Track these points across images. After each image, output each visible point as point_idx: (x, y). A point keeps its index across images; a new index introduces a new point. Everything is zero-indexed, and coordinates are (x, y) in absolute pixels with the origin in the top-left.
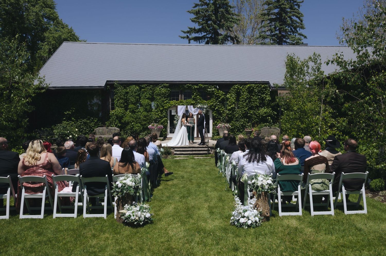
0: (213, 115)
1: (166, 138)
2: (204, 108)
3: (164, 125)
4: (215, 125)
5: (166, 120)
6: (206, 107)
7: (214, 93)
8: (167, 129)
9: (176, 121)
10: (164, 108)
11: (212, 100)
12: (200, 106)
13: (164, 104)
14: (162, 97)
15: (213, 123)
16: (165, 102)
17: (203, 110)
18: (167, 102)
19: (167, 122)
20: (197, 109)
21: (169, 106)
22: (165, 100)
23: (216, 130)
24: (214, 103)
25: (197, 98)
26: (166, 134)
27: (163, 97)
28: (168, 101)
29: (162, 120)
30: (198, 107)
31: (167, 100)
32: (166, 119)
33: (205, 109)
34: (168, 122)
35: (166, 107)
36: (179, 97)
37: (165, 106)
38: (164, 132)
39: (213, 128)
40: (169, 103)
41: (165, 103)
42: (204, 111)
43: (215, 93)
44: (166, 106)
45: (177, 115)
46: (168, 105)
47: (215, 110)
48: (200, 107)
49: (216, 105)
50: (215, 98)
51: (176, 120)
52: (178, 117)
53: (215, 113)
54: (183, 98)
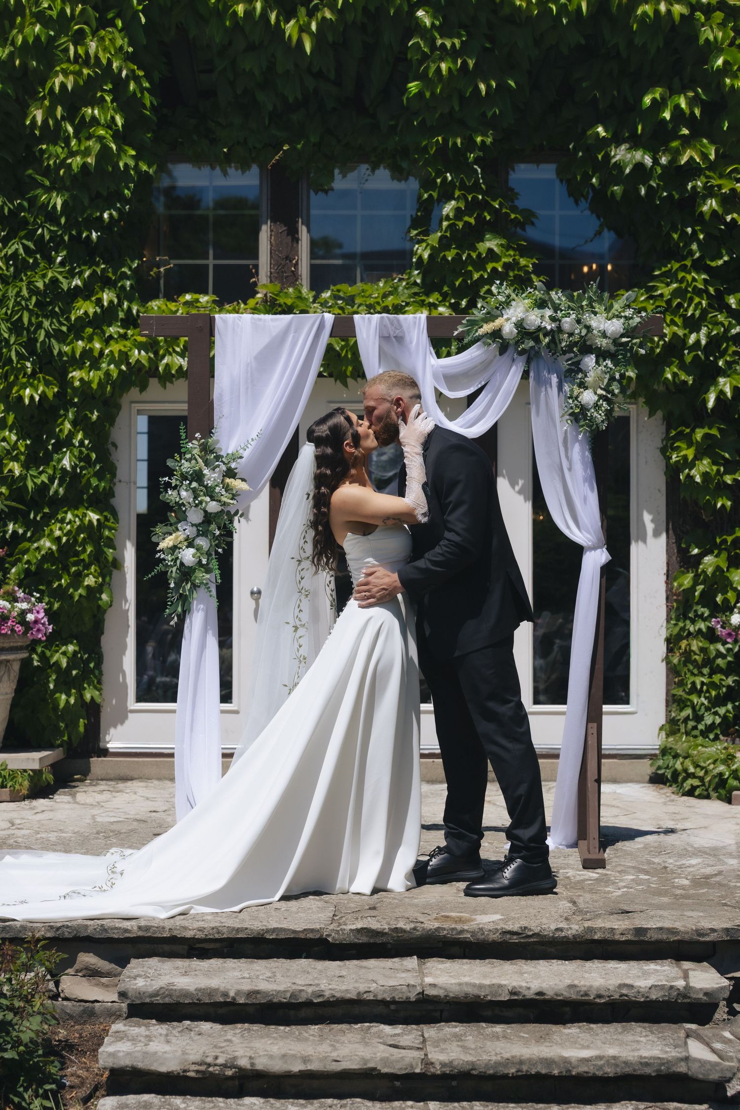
0: (672, 472)
1: (97, 764)
2: (586, 348)
3: (61, 594)
4: (707, 599)
5: (94, 533)
6: (615, 326)
7: (695, 198)
8: (107, 642)
9: (184, 531)
10: (64, 382)
11: (665, 290)
12: (536, 318)
13: (61, 337)
14: (44, 250)
15: (670, 577)
16: (85, 308)
17: (574, 372)
18: (108, 315)
19: (98, 557)
20: (484, 366)
21: (124, 356)
22: (86, 292)
23: (708, 662)
24: (693, 325)
25: (480, 264)
26: (93, 711)
27: (57, 243)
28: (123, 295)
29: (38, 534)
30: (508, 326)
31: (107, 283)
32: (88, 528)
33: (602, 355)
34: (117, 564)
35: (94, 376)
36: (256, 256)
37: (78, 363)
38: (66, 683)
39: (672, 642)
40: (130, 321)
41: (77, 330)
42: (588, 397)
43: (710, 192)
44: (92, 359)
45: (206, 449)
46: (115, 347)
47: (701, 416)
48: (534, 334)
49: (714, 344)
50: (699, 267)
51: (195, 516)
52: (211, 477)
53: (706, 449)
54: (304, 270)
